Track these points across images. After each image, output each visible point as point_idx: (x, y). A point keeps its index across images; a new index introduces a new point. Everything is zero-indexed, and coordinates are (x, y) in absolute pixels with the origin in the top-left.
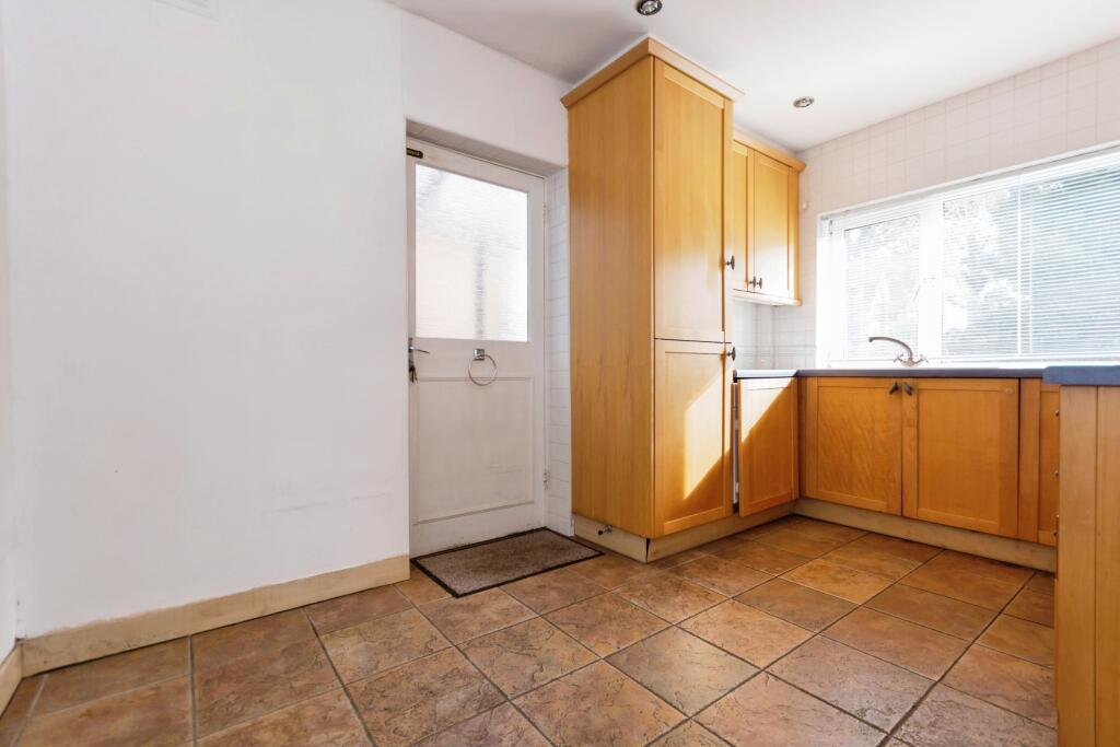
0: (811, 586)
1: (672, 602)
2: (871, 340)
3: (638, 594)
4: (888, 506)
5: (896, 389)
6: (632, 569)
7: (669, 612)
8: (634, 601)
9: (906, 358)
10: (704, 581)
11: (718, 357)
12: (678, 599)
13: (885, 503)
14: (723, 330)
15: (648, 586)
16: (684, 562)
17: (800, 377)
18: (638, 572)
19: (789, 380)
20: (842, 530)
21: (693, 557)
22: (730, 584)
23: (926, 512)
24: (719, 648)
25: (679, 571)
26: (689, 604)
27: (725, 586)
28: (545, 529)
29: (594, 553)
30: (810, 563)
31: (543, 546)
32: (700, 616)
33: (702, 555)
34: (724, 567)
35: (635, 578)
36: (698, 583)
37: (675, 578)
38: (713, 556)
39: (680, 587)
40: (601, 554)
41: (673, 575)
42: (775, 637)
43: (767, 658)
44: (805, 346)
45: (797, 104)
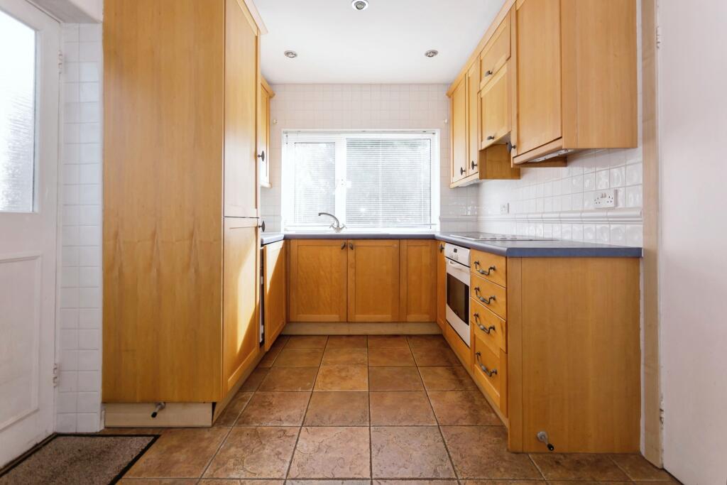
0: (336, 389)
1: (265, 456)
2: (320, 214)
3: (231, 463)
4: (340, 317)
5: (344, 247)
6: (201, 440)
7: (272, 468)
8: (233, 475)
9: (335, 225)
10: (271, 420)
11: (254, 229)
12: (267, 450)
13: (338, 316)
14: (256, 208)
15: (233, 450)
16: (242, 408)
17: (287, 239)
18: (211, 440)
19: (282, 242)
20: (315, 338)
21: (243, 400)
22: (291, 413)
23: (359, 317)
24: (332, 479)
25: (244, 420)
26: (280, 450)
27: (289, 416)
28: (56, 435)
29: (148, 440)
30: (321, 372)
31: (72, 462)
32: (295, 456)
33: (249, 395)
34: (274, 399)
35: (213, 447)
36: (268, 425)
37: (247, 429)
38: (257, 393)
39: (259, 436)
40: (156, 437)
41: (243, 427)
42: (353, 444)
43: (365, 466)
44: (274, 216)
45: (287, 54)
